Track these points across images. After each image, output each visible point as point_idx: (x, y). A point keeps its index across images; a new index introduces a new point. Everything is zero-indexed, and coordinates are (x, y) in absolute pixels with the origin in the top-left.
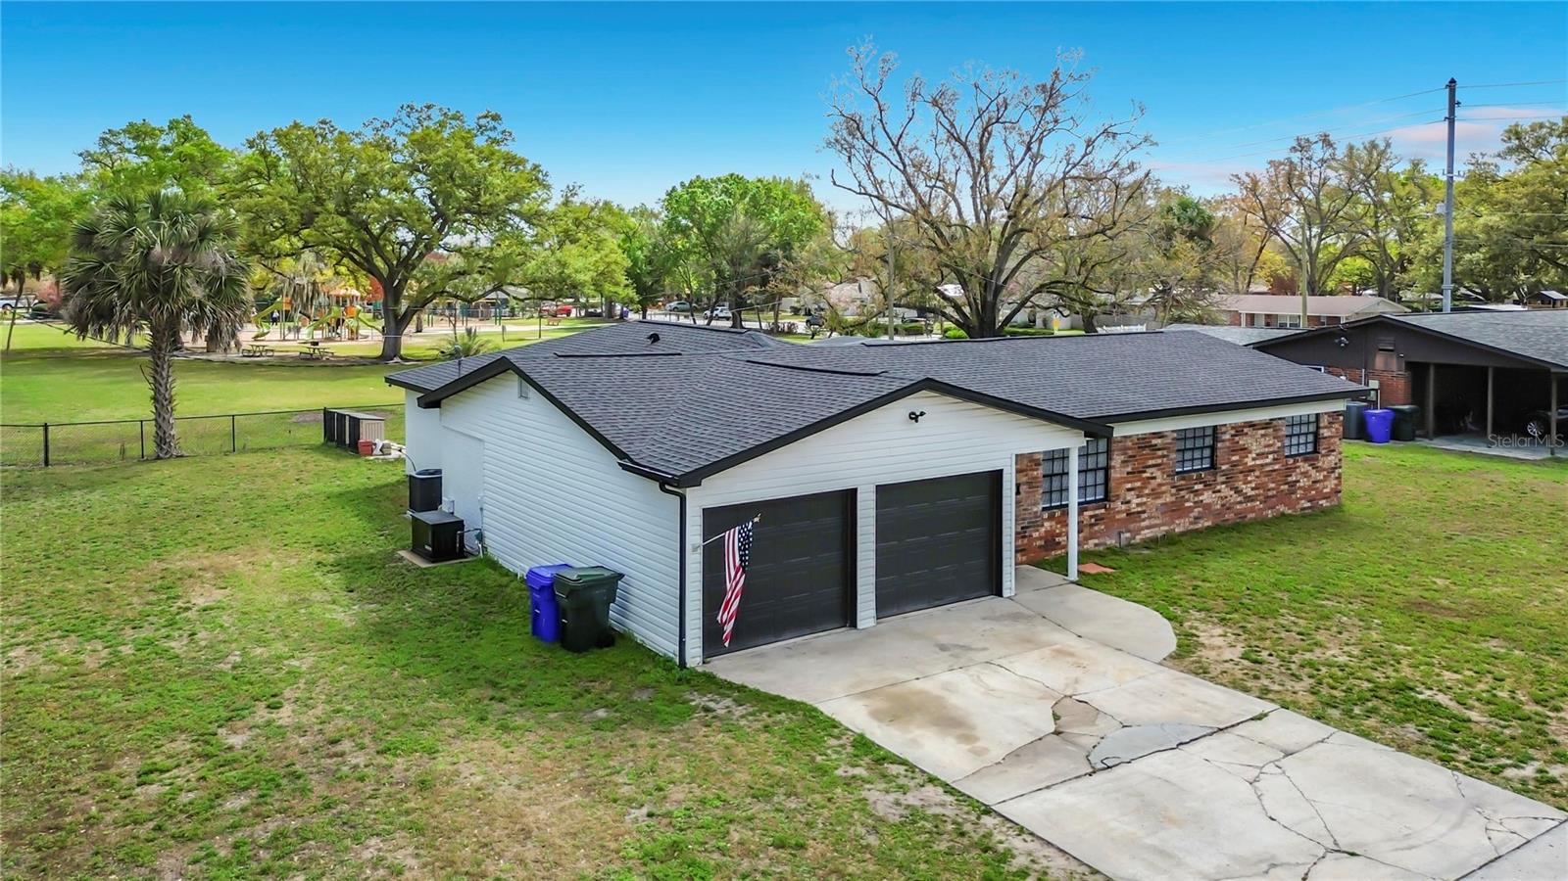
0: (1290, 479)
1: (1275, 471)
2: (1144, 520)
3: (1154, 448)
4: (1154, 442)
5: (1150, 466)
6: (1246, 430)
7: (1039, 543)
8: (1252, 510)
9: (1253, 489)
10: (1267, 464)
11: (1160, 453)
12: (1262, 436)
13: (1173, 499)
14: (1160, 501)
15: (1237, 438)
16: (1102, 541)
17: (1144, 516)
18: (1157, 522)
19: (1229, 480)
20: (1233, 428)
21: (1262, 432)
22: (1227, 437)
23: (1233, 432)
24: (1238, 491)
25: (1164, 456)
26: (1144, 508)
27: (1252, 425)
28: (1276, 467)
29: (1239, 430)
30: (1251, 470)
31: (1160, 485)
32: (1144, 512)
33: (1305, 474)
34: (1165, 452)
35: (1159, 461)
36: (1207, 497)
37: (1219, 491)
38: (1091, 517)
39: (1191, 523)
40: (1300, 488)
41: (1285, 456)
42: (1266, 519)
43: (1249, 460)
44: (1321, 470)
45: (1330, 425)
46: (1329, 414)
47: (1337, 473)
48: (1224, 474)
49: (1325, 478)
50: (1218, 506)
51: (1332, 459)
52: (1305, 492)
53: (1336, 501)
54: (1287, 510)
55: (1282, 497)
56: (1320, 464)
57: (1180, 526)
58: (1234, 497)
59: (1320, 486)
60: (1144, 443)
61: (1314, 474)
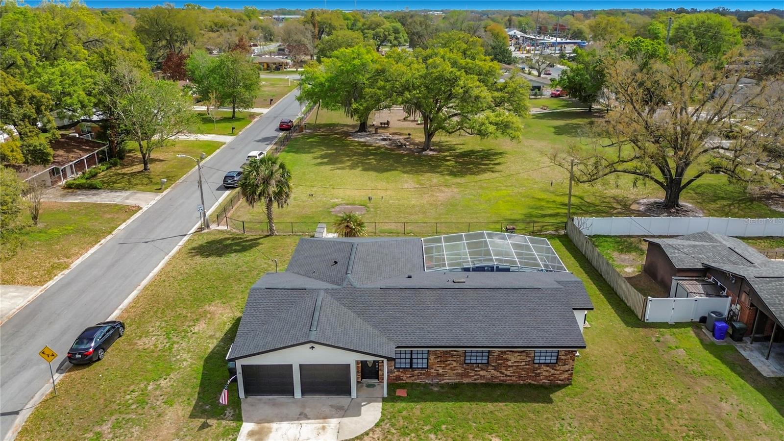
0: (536, 372)
2: (446, 377)
3: (453, 355)
4: (451, 353)
5: (449, 360)
6: (507, 353)
7: (393, 378)
8: (511, 380)
9: (511, 373)
10: (521, 365)
11: (455, 356)
12: (518, 355)
13: (463, 372)
14: (455, 372)
15: (501, 355)
16: (423, 381)
17: (446, 375)
18: (453, 378)
19: (495, 369)
20: (499, 351)
22: (495, 354)
23: (499, 353)
24: (503, 373)
27: (511, 351)
28: (527, 367)
29: (503, 352)
30: (512, 366)
31: (455, 367)
33: (547, 371)
34: (458, 356)
35: (455, 359)
36: (482, 373)
37: (490, 372)
38: (418, 373)
39: (472, 381)
40: (542, 376)
41: (534, 363)
42: (519, 384)
43: (509, 363)
44: (558, 370)
45: (566, 355)
46: (566, 351)
47: (569, 372)
48: (493, 366)
49: (561, 374)
50: (489, 377)
51: (567, 367)
52: (546, 378)
53: (567, 382)
54: (533, 382)
55: (530, 378)
56: (558, 368)
57: (466, 381)
58: (499, 374)
59: (557, 376)
60: (446, 353)
61: (553, 371)
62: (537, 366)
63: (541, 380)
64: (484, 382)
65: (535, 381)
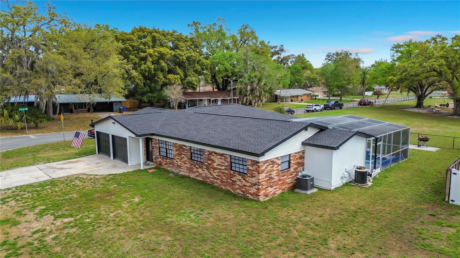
0: (232, 179)
1: (225, 173)
2: (182, 169)
4: (184, 147)
5: (183, 154)
6: (213, 154)
7: (158, 163)
8: (217, 183)
9: (216, 175)
10: (222, 169)
11: (185, 151)
12: (220, 158)
13: (190, 166)
15: (210, 156)
16: (172, 169)
17: (182, 168)
18: (185, 171)
19: (207, 168)
20: (208, 152)
21: (220, 157)
22: (206, 154)
23: (208, 153)
24: (211, 174)
25: (186, 153)
26: (181, 165)
27: (215, 153)
28: (226, 172)
29: (211, 153)
32: (182, 166)
33: (240, 180)
34: (187, 152)
35: (185, 154)
36: (200, 170)
37: (204, 171)
38: (169, 162)
39: (195, 176)
40: (237, 184)
41: (231, 169)
42: (222, 189)
43: (215, 165)
44: (248, 182)
45: (252, 165)
46: (252, 161)
47: (257, 187)
48: (206, 166)
49: (250, 186)
50: (204, 176)
51: (254, 180)
52: (240, 187)
53: (256, 198)
54: (231, 190)
55: (228, 184)
56: (247, 179)
57: (192, 176)
58: (210, 175)
59: (248, 188)
60: (181, 147)
61: (244, 181)
62: (232, 172)
63: (237, 189)
64: (201, 179)
65: (232, 188)
